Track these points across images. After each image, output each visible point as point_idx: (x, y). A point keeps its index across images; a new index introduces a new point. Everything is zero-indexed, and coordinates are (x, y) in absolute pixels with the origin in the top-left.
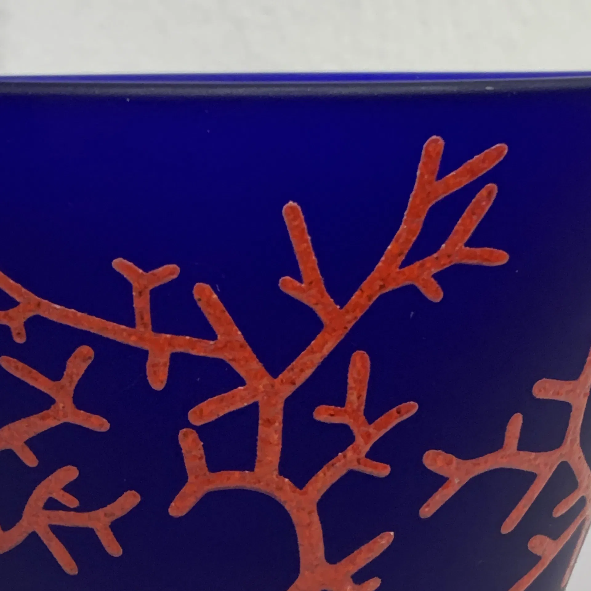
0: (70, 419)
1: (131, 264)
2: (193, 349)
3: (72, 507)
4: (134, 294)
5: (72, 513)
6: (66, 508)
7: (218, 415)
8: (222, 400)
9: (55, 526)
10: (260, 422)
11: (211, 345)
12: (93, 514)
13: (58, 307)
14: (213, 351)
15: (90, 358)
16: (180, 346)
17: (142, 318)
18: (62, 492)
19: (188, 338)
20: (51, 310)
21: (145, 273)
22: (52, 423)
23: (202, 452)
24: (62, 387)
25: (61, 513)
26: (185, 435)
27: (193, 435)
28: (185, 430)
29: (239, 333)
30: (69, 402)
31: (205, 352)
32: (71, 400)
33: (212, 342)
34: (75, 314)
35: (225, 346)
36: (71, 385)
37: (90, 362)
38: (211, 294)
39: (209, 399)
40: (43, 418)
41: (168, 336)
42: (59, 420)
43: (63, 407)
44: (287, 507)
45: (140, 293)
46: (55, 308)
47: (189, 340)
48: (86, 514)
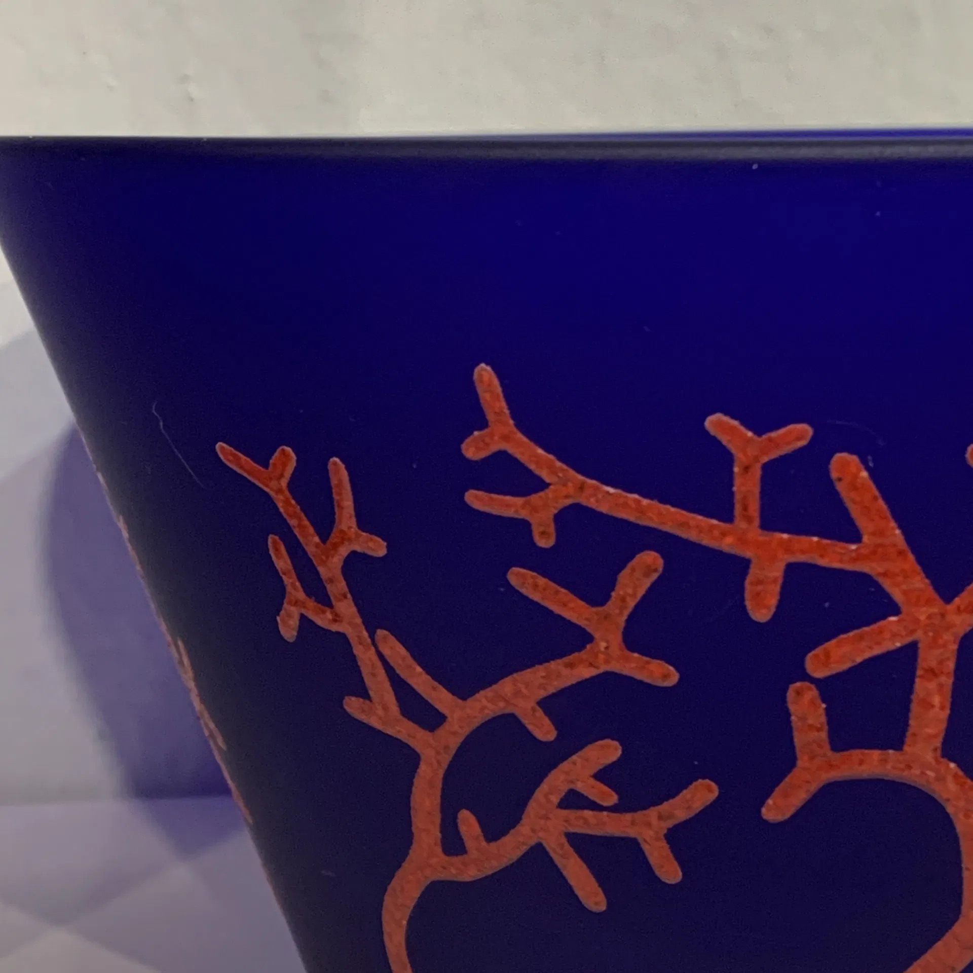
0: (615, 667)
1: (736, 423)
2: (822, 556)
3: (605, 804)
4: (736, 469)
5: (605, 813)
6: (595, 807)
7: (853, 661)
8: (861, 638)
9: (575, 834)
10: (919, 672)
11: (853, 550)
12: (639, 815)
13: (611, 490)
14: (854, 560)
15: (656, 570)
16: (803, 552)
17: (745, 508)
18: (593, 781)
19: (815, 539)
20: (600, 496)
21: (756, 438)
22: (586, 673)
23: (823, 719)
24: (607, 617)
25: (587, 813)
26: (798, 693)
27: (812, 693)
28: (798, 684)
29: (898, 532)
30: (616, 639)
31: (841, 561)
32: (619, 637)
33: (853, 547)
34: (637, 502)
35: (874, 553)
36: (621, 614)
37: (655, 576)
38: (859, 471)
39: (842, 636)
40: (571, 666)
41: (785, 536)
42: (597, 668)
43: (607, 648)
44: (950, 810)
45: (746, 469)
46: (608, 493)
47: (817, 542)
48: (628, 817)
